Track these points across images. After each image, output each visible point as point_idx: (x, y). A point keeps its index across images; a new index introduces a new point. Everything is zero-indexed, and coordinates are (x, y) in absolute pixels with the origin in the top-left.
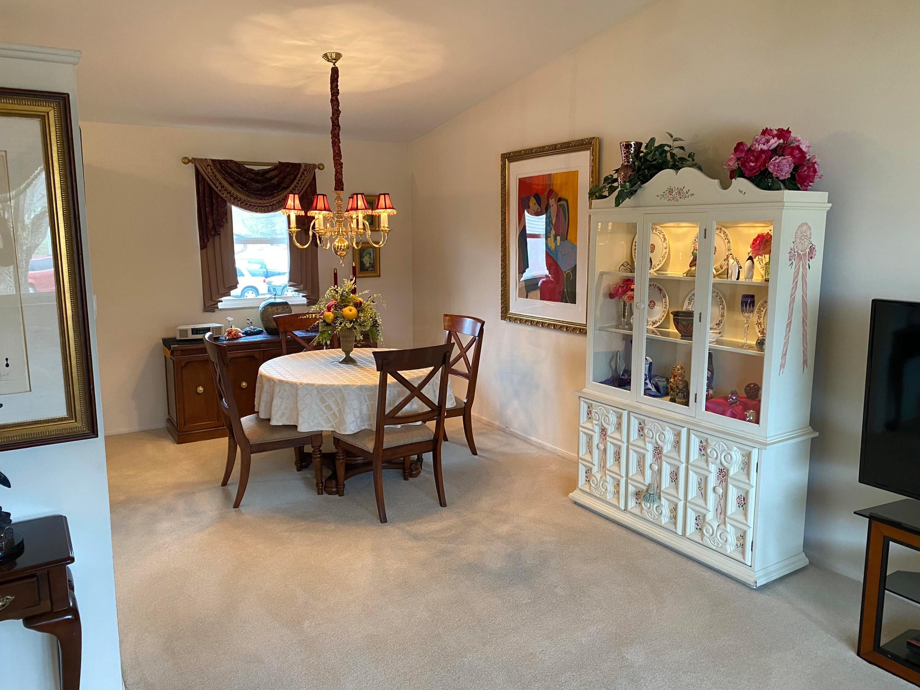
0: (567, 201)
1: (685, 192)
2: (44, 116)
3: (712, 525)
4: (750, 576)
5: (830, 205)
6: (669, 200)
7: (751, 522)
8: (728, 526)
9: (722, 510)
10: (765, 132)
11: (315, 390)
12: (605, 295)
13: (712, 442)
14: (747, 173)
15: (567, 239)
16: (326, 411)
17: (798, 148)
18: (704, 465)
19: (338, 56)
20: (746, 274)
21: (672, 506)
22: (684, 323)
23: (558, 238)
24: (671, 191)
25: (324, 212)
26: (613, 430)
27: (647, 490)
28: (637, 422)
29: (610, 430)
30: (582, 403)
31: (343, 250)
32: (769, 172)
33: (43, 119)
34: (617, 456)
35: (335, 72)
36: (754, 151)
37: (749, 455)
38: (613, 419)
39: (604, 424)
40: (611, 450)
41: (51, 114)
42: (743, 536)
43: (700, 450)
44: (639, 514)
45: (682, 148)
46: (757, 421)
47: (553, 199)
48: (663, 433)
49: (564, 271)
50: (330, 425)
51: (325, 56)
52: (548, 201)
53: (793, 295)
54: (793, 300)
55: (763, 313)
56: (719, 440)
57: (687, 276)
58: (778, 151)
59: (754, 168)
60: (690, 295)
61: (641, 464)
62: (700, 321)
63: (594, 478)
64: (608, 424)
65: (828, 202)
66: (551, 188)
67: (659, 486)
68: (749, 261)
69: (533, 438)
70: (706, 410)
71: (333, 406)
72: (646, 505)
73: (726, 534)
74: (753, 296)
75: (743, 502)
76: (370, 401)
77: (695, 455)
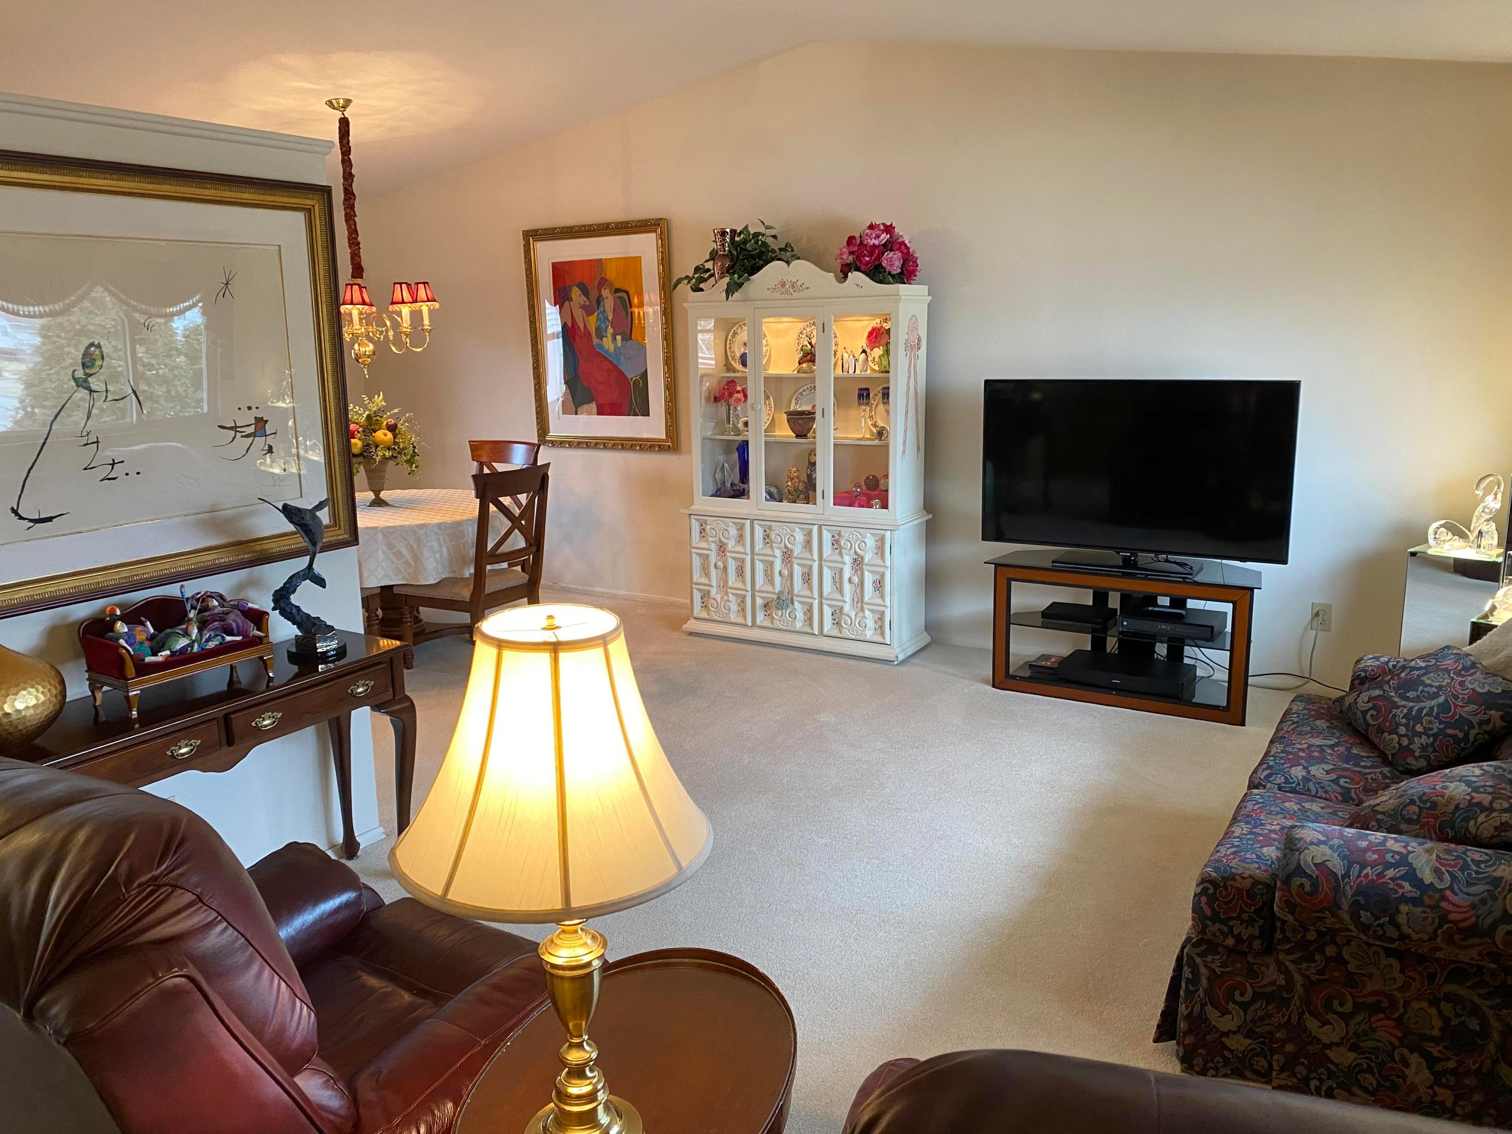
0: (627, 293)
1: (799, 285)
2: (310, 209)
3: (850, 615)
4: (891, 653)
5: (930, 298)
6: (782, 293)
7: (888, 603)
8: (867, 612)
9: (859, 600)
10: (871, 227)
11: (380, 534)
12: (708, 400)
13: (845, 533)
14: (863, 268)
15: (631, 339)
16: (394, 560)
17: (903, 243)
18: (838, 558)
19: (348, 102)
20: (861, 368)
21: (806, 608)
22: (800, 422)
23: (619, 338)
24: (783, 284)
25: (360, 307)
26: (733, 543)
27: (778, 598)
28: (761, 530)
29: (731, 544)
30: (694, 521)
31: (369, 357)
32: (883, 267)
33: (309, 211)
34: (740, 572)
35: (344, 124)
36: (866, 245)
37: (882, 539)
38: (733, 531)
39: (722, 539)
40: (732, 566)
41: (317, 207)
42: (881, 619)
43: (833, 544)
44: (770, 625)
45: (774, 237)
46: (885, 506)
47: (607, 291)
48: (792, 535)
49: (629, 377)
50: (400, 577)
51: (330, 103)
52: (600, 291)
53: (908, 383)
54: (908, 388)
55: (874, 406)
56: (853, 529)
57: (798, 372)
58: (888, 246)
59: (868, 263)
60: (797, 395)
61: (769, 573)
62: (823, 416)
63: (713, 601)
64: (727, 539)
65: (929, 295)
66: (604, 276)
67: (791, 592)
68: (863, 354)
69: (596, 589)
70: (834, 504)
71: (405, 552)
72: (778, 613)
73: (865, 620)
74: (868, 389)
75: (879, 585)
76: (451, 541)
77: (827, 550)
